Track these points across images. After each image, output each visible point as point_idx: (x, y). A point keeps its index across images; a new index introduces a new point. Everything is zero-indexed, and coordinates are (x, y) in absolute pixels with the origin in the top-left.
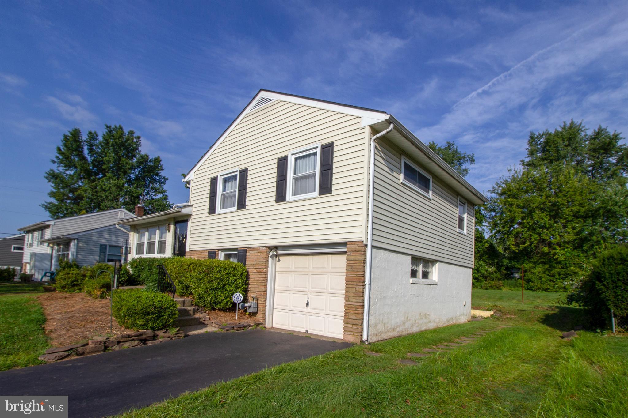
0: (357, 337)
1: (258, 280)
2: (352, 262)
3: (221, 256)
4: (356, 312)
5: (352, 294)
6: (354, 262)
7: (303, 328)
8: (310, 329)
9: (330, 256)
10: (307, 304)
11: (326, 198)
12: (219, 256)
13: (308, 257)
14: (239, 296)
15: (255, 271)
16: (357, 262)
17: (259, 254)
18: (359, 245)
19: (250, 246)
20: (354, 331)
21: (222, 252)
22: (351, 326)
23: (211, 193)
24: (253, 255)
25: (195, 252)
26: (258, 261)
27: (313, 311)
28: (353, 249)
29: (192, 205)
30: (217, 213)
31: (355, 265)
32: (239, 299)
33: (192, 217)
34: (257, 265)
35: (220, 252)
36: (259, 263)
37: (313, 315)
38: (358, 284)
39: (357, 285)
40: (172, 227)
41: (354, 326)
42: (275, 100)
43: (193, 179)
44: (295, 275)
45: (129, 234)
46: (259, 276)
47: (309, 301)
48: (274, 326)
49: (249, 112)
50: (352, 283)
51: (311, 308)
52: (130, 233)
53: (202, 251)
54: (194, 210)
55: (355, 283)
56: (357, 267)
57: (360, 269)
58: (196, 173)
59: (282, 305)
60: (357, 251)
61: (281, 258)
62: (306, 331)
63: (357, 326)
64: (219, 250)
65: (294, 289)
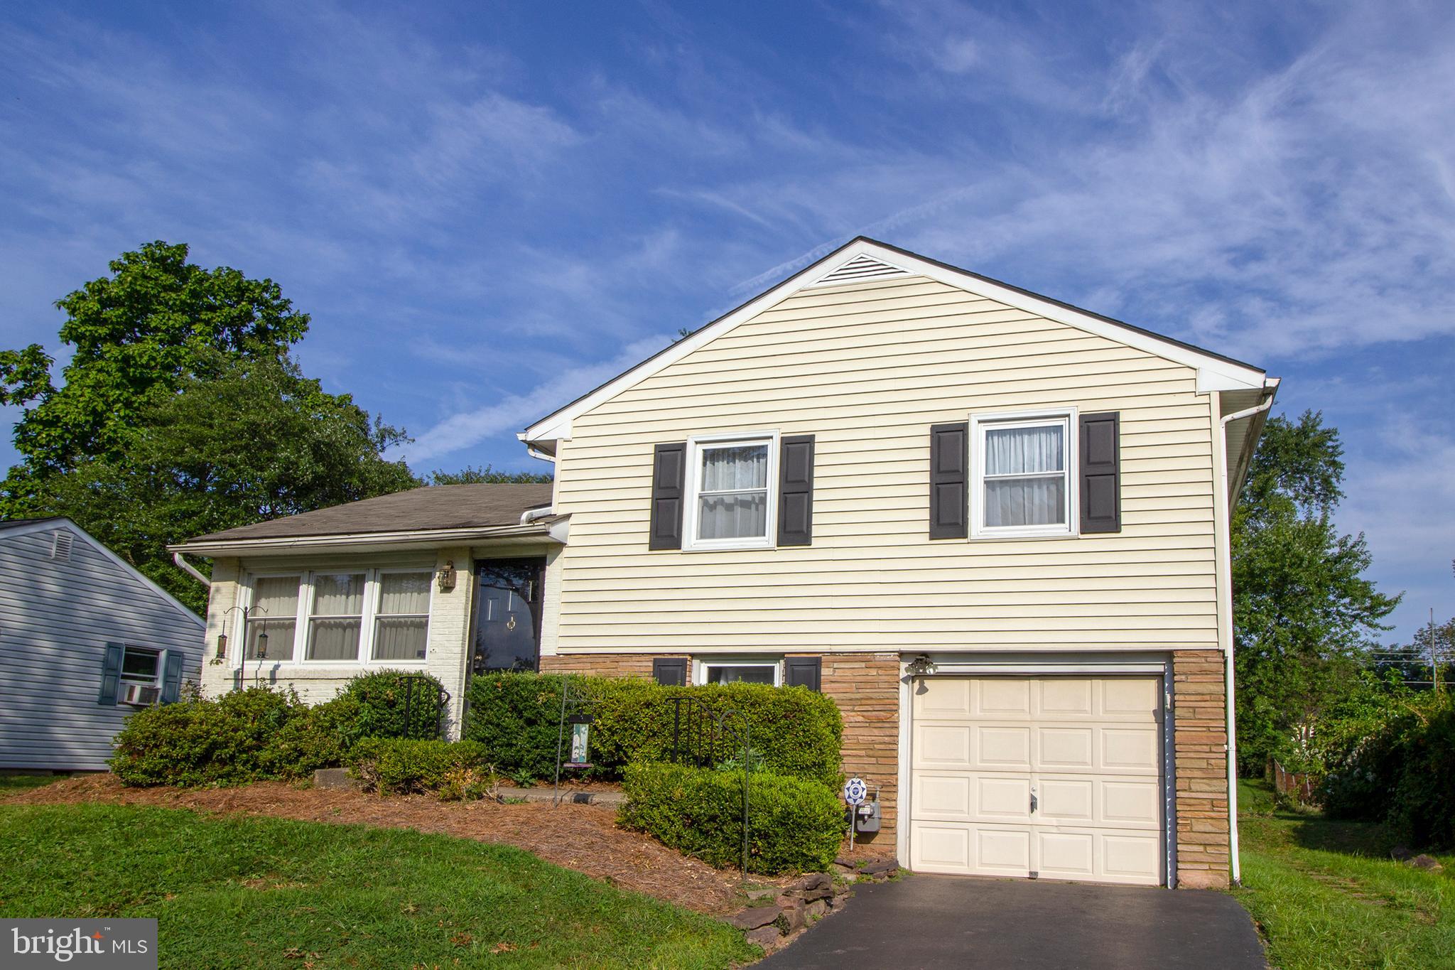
0: (1221, 875)
1: (873, 743)
2: (1193, 698)
3: (699, 675)
4: (1213, 814)
5: (1197, 774)
6: (1199, 698)
7: (1023, 866)
8: (1044, 868)
9: (1098, 683)
10: (1033, 806)
11: (1100, 542)
12: (694, 674)
13: (1025, 684)
14: (858, 786)
15: (861, 719)
16: (1208, 697)
17: (874, 672)
18: (1208, 659)
19: (835, 649)
20: (1209, 859)
21: (702, 661)
22: (1201, 848)
23: (657, 486)
24: (848, 673)
25: (585, 659)
26: (867, 692)
27: (1054, 821)
28: (1194, 668)
29: (568, 516)
30: (686, 545)
31: (1203, 704)
32: (859, 795)
33: (566, 552)
34: (864, 702)
35: (696, 662)
36: (871, 695)
37: (1055, 830)
38: (1214, 749)
39: (1211, 752)
40: (463, 578)
41: (1209, 849)
42: (911, 273)
43: (567, 437)
44: (985, 730)
45: (204, 589)
46: (876, 732)
47: (1037, 795)
48: (915, 868)
49: (814, 285)
50: (1197, 748)
51: (1043, 814)
52: (214, 585)
53: (618, 658)
54: (574, 530)
55: (1206, 748)
56: (1209, 710)
57: (1217, 714)
58: (579, 422)
59: (941, 811)
60: (1204, 672)
61: (927, 683)
62: (1031, 873)
63: (1219, 848)
64: (693, 655)
65: (980, 765)
